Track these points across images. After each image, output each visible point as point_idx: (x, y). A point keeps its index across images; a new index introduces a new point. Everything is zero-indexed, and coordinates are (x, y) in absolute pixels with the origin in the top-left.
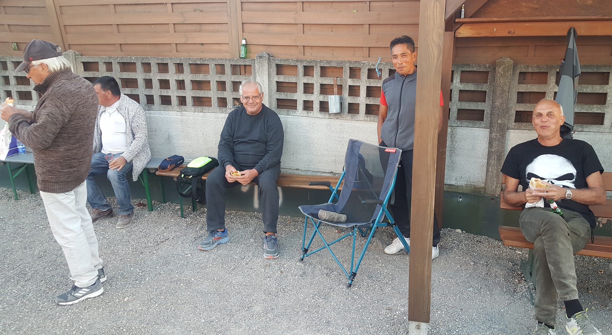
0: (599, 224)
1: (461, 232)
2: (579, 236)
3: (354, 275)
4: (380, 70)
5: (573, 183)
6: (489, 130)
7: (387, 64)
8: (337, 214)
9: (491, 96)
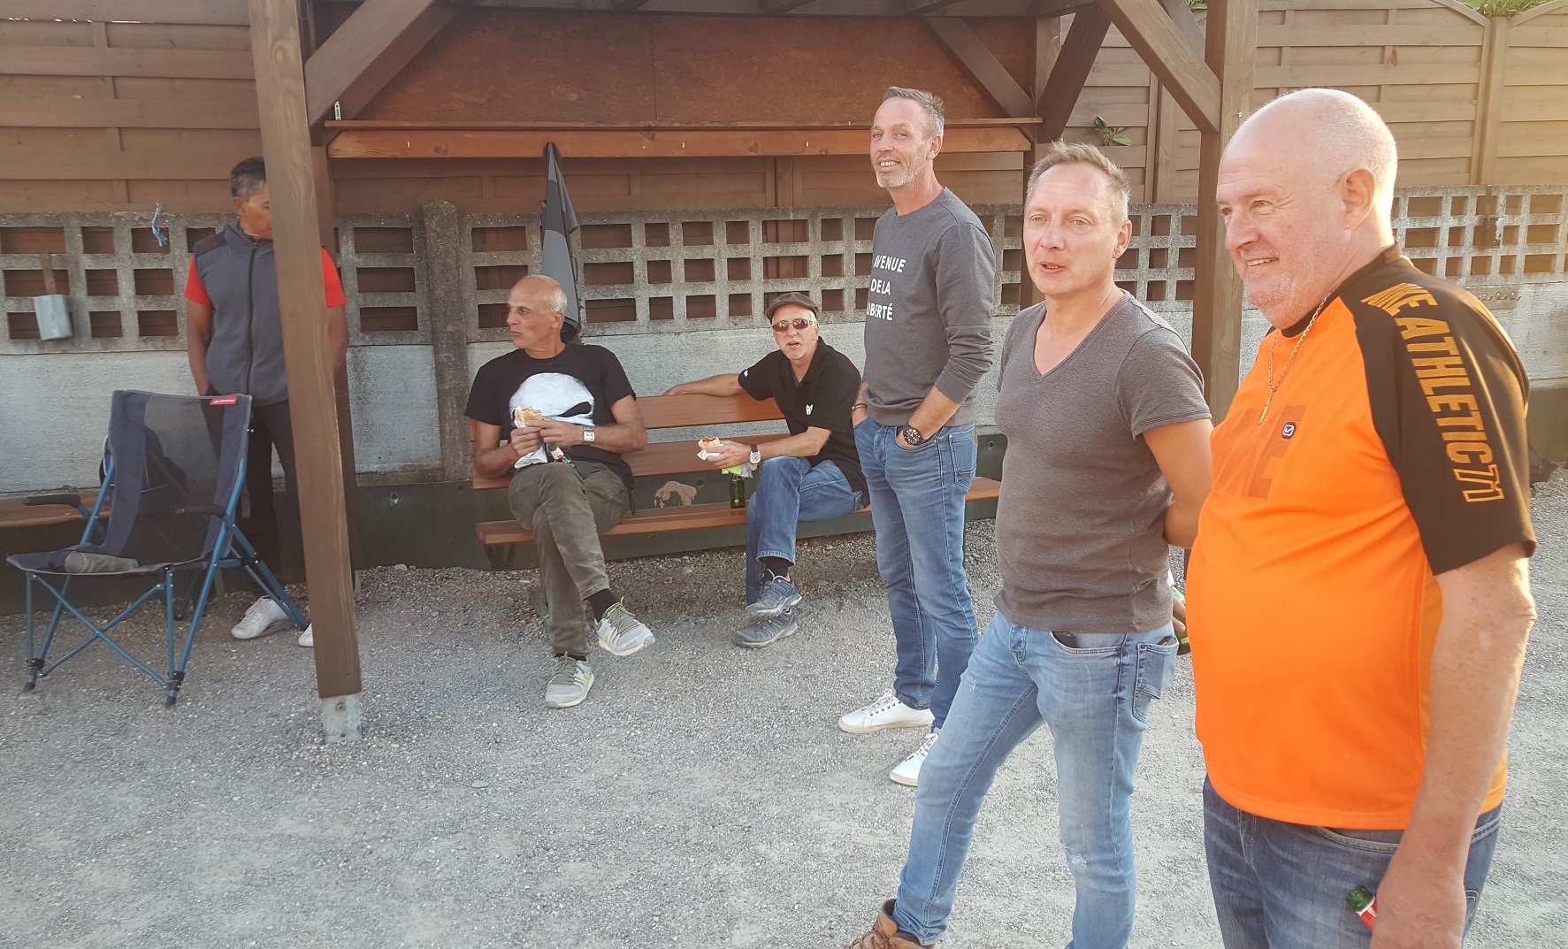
0: (658, 503)
1: (406, 569)
2: (605, 498)
3: (179, 676)
4: (165, 232)
5: (590, 418)
6: (431, 348)
7: (178, 216)
8: (114, 558)
9: (424, 279)
